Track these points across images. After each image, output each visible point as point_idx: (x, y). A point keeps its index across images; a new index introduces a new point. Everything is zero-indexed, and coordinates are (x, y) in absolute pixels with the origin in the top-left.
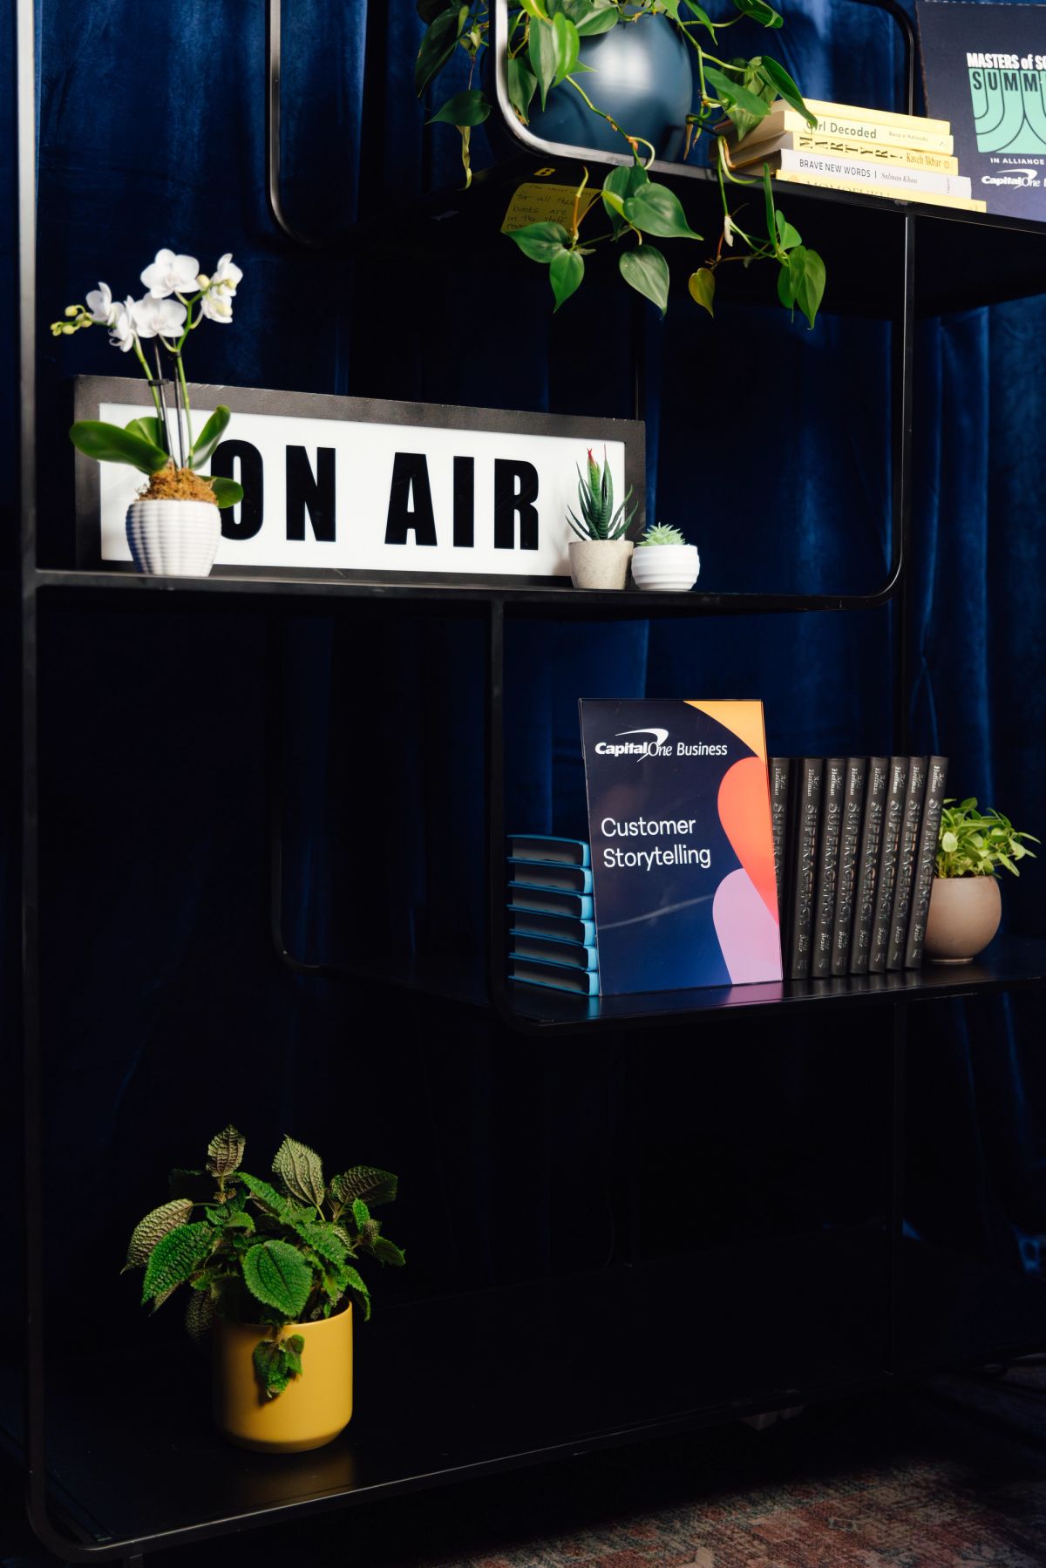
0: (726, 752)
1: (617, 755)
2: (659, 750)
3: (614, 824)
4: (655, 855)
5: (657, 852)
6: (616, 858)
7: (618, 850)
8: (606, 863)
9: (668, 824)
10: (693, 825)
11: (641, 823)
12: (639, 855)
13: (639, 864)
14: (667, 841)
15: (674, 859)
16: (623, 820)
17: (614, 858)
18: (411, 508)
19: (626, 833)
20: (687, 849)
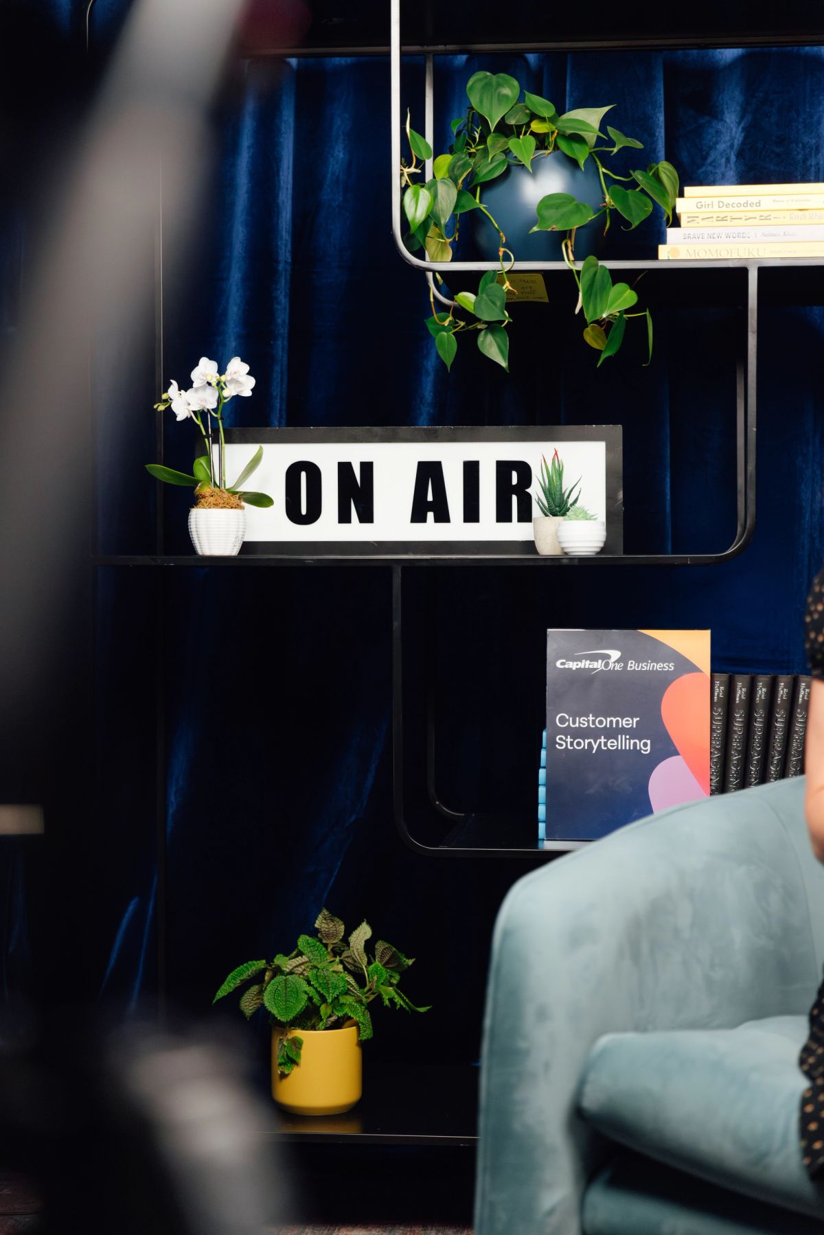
0: (673, 668)
1: (574, 669)
2: (611, 666)
3: (567, 718)
4: (600, 742)
5: (603, 740)
6: (566, 743)
7: (569, 737)
8: (557, 746)
9: (614, 720)
10: (637, 721)
11: (591, 718)
12: (587, 741)
13: (586, 748)
14: (612, 733)
15: (618, 746)
16: (575, 714)
17: (564, 743)
18: (430, 498)
19: (577, 725)
20: (630, 739)
